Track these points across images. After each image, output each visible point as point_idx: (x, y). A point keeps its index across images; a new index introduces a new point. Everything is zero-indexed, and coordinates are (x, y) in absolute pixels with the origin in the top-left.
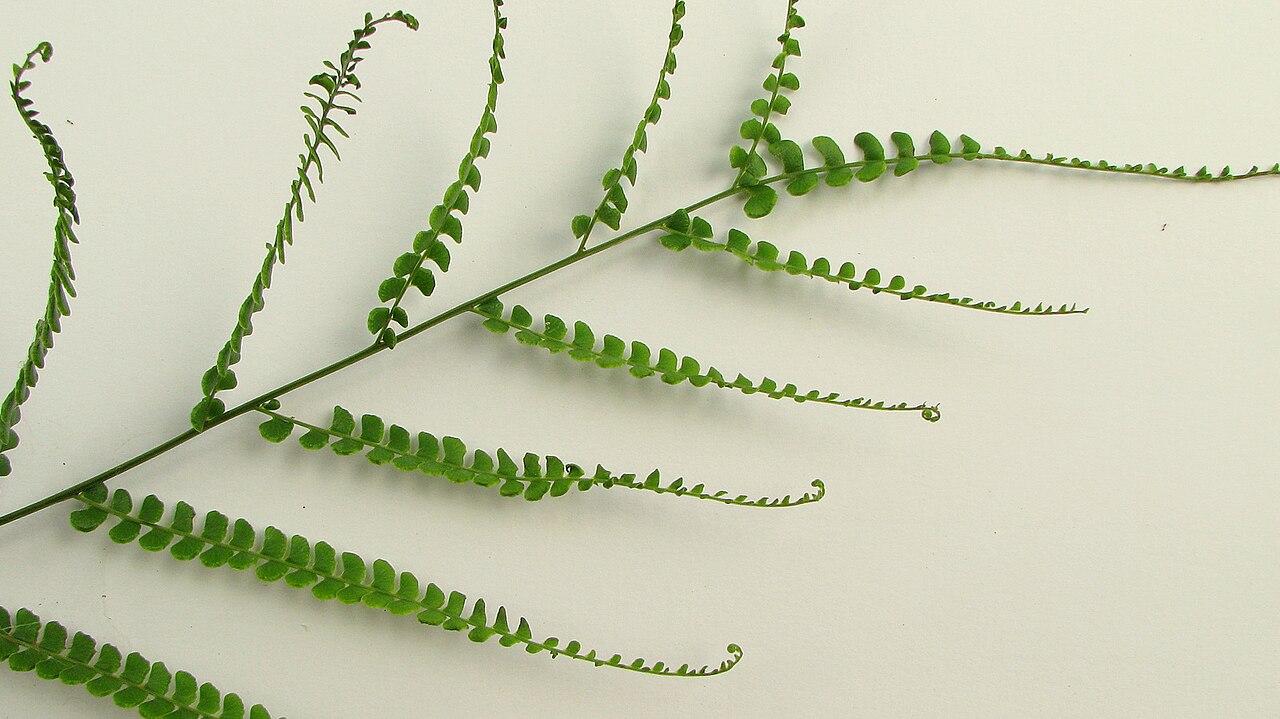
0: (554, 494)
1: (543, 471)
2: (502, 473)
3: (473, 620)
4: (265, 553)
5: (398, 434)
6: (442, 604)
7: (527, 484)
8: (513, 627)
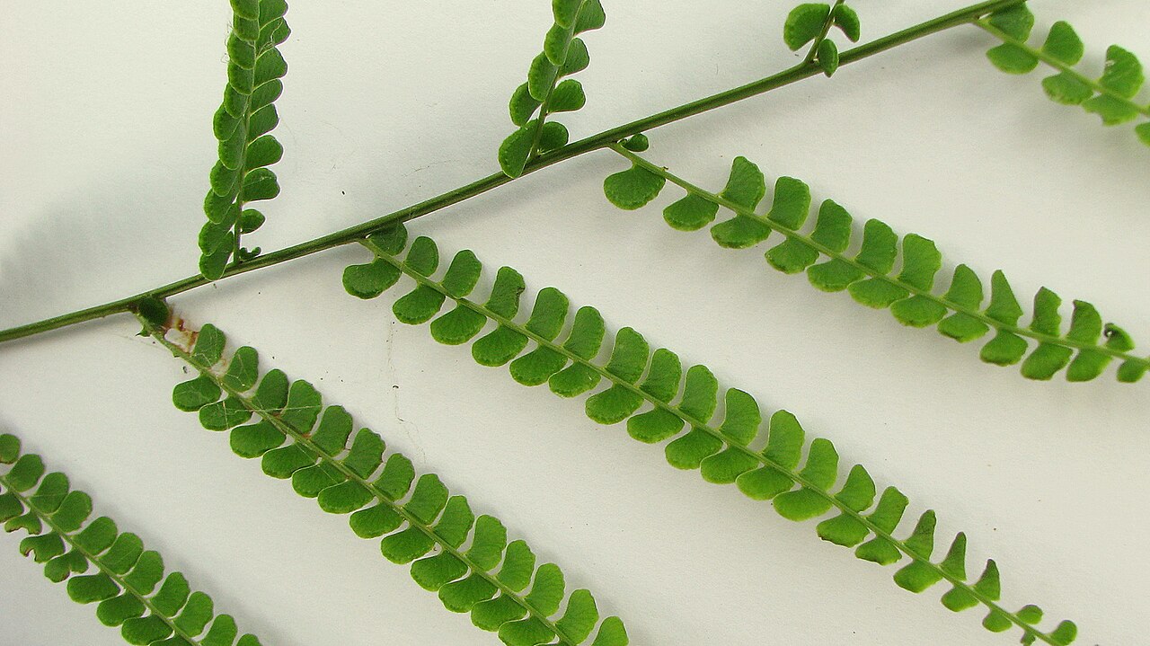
0: (1072, 377)
1: (1064, 327)
2: (993, 315)
3: (910, 547)
4: (612, 371)
5: (833, 217)
6: (868, 505)
7: (1033, 344)
8: (973, 572)
